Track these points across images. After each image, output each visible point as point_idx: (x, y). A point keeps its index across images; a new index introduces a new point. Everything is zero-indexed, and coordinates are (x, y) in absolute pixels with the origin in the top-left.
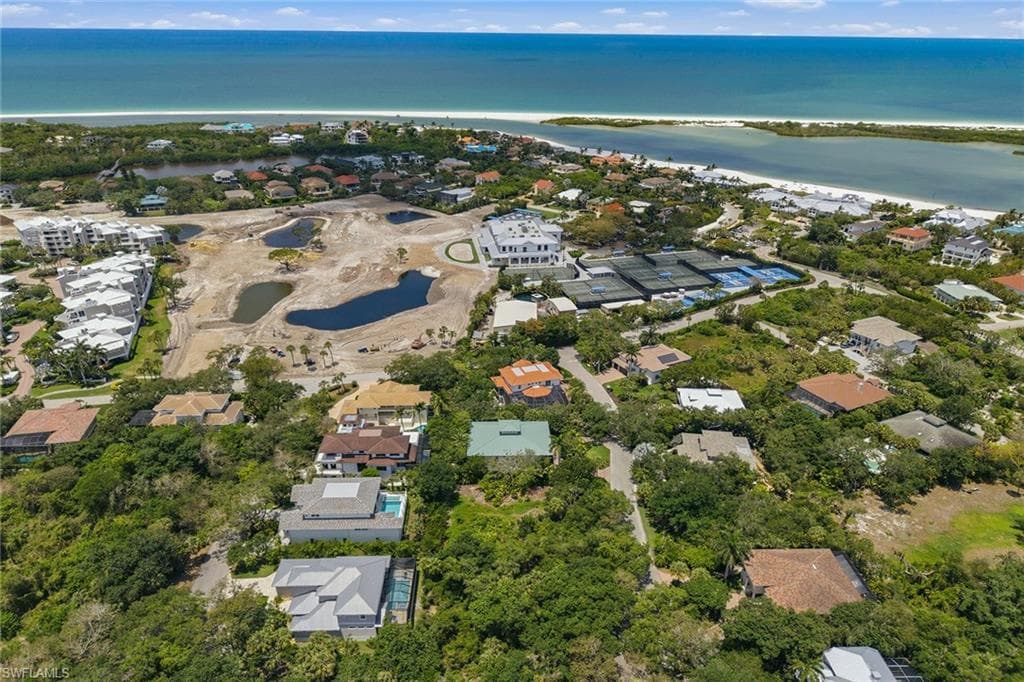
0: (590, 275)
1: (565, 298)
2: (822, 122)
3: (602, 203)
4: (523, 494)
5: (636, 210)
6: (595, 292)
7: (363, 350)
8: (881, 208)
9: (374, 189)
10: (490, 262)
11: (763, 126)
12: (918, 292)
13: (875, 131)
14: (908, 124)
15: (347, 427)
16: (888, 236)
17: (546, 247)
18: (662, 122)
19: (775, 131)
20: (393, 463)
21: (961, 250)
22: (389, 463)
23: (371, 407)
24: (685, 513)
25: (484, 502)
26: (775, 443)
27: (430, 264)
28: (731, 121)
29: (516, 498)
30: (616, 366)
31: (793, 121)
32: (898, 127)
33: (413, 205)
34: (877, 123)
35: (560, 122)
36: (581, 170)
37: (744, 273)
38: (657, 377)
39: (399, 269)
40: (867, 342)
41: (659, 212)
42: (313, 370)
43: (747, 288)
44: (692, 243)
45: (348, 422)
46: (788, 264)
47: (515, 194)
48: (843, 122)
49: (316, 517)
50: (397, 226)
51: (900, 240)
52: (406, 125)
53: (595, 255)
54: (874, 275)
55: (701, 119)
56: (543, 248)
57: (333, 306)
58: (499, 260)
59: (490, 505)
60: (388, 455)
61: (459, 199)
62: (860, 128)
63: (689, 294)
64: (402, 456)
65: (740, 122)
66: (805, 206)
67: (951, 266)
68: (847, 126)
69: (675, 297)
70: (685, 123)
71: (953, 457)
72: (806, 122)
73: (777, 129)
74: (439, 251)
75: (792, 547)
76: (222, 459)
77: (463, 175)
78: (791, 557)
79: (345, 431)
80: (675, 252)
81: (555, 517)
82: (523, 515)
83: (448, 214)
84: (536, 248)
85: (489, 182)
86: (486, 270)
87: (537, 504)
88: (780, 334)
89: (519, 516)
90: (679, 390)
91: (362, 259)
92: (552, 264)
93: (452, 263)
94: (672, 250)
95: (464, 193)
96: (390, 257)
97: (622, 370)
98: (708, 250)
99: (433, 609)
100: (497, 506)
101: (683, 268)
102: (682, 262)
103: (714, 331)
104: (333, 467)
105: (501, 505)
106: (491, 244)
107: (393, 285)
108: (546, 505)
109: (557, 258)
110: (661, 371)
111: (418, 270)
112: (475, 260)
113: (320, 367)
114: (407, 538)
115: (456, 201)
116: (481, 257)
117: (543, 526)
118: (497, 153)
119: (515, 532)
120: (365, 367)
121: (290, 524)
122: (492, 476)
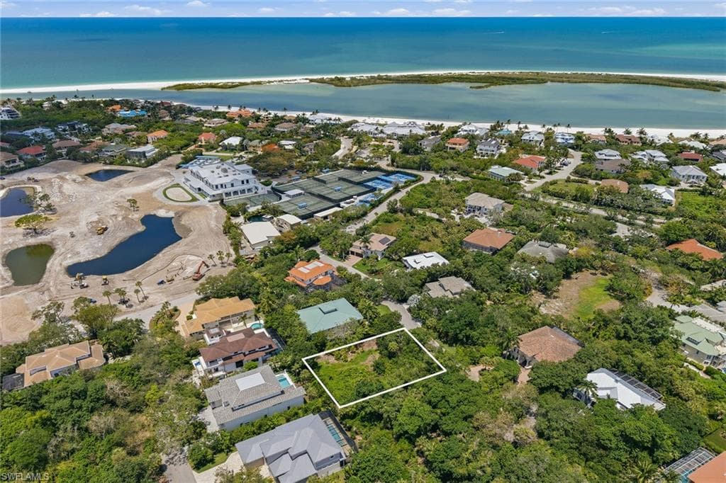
0: (288, 196)
1: (287, 215)
2: (357, 76)
3: (261, 145)
4: (357, 349)
5: (287, 147)
6: (301, 207)
7: (162, 282)
8: (430, 129)
9: (61, 155)
10: (208, 199)
11: (322, 81)
12: (480, 176)
13: (389, 80)
14: (406, 74)
15: (214, 338)
16: (446, 145)
17: (247, 181)
18: (253, 83)
19: (332, 84)
20: (263, 353)
21: (487, 148)
22: (260, 355)
23: (213, 320)
24: (468, 328)
25: (336, 362)
26: (480, 276)
27: (161, 208)
28: (299, 79)
29: (354, 352)
30: (353, 253)
31: (339, 76)
32: (401, 76)
33: (105, 164)
34: (389, 74)
35: (178, 87)
36: (225, 123)
37: (382, 180)
38: (383, 254)
39: (137, 216)
40: (480, 209)
41: (304, 147)
42: (131, 306)
43: (392, 188)
44: (338, 165)
45: (214, 334)
46: (402, 170)
47: (187, 146)
48: (369, 75)
49: (242, 407)
50: (106, 182)
51: (454, 146)
52: (48, 100)
53: (281, 181)
54: (453, 169)
55: (280, 79)
56: (245, 182)
57: (103, 255)
58: (214, 196)
59: (341, 362)
60: (257, 350)
61: (147, 155)
62: (380, 78)
63: (361, 198)
64: (267, 347)
65: (306, 79)
66: (389, 133)
67: (486, 158)
68: (373, 78)
69: (353, 202)
70: (269, 82)
71: (566, 261)
72: (348, 77)
73: (331, 82)
74: (158, 195)
75: (530, 331)
76: (125, 391)
77: (135, 136)
78: (532, 336)
79: (213, 342)
80: (331, 173)
81: (391, 355)
82: (367, 361)
83: (143, 167)
84: (241, 183)
85: (162, 139)
86: (208, 204)
87: (370, 352)
88: (428, 214)
89: (365, 363)
90: (405, 258)
91: (98, 213)
92: (256, 193)
93: (178, 204)
94: (327, 172)
95: (149, 150)
96: (121, 207)
97: (358, 255)
98: (350, 168)
99: (359, 437)
100: (347, 361)
101: (344, 183)
102: (341, 179)
103: (392, 219)
104: (217, 370)
105: (349, 360)
106: (201, 185)
107: (141, 228)
108: (376, 350)
109: (256, 188)
110: (384, 250)
111: (152, 214)
112: (194, 199)
113: (135, 303)
114: (305, 402)
115: (145, 157)
116: (198, 196)
117: (388, 363)
118: (149, 116)
119: (373, 372)
120: (173, 295)
121: (225, 417)
122: (331, 343)
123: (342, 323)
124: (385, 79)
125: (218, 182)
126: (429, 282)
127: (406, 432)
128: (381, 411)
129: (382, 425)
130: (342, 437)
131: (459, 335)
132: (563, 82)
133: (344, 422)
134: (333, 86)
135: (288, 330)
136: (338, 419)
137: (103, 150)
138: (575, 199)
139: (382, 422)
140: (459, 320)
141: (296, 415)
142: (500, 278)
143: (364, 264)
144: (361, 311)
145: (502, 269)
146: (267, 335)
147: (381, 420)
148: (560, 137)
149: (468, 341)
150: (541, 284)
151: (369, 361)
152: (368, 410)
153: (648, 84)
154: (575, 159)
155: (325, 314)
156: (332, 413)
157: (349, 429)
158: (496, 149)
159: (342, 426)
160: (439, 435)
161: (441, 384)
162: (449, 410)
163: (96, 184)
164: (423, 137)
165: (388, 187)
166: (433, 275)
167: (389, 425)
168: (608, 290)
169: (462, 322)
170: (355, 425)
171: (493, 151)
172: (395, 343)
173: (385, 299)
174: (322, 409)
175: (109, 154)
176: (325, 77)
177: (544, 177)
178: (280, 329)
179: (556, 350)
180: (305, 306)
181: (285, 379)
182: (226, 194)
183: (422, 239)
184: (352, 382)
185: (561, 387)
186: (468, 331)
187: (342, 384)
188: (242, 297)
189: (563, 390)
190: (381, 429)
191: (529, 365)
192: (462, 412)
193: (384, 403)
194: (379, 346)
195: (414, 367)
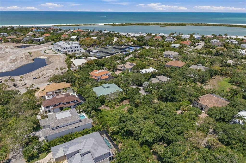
0: (93, 52)
1: (92, 57)
3: (84, 38)
4: (120, 104)
5: (94, 39)
7: (35, 79)
10: (61, 53)
11: (108, 25)
15: (50, 97)
16: (154, 38)
17: (77, 47)
18: (84, 25)
20: (74, 104)
21: (169, 39)
22: (72, 105)
23: (52, 91)
25: (110, 109)
27: (42, 56)
29: (118, 105)
30: (118, 70)
33: (25, 44)
36: (72, 33)
37: (130, 48)
38: (131, 70)
39: (31, 58)
40: (170, 55)
42: (18, 87)
43: (134, 51)
44: (113, 45)
45: (50, 95)
48: (124, 23)
49: (57, 127)
51: (157, 39)
53: (91, 48)
55: (94, 24)
56: (76, 47)
58: (63, 52)
59: (112, 109)
60: (71, 102)
62: (128, 24)
63: (122, 53)
64: (76, 101)
65: (103, 24)
68: (126, 24)
70: (90, 25)
72: (117, 24)
73: (111, 25)
74: (42, 52)
81: (136, 106)
82: (124, 109)
83: (39, 44)
84: (74, 47)
85: (48, 36)
86: (61, 55)
87: (126, 105)
88: (149, 58)
89: (123, 110)
90: (140, 70)
91: (16, 57)
92: (80, 51)
93: (49, 54)
94: (109, 46)
95: (42, 39)
96: (26, 55)
97: (121, 70)
98: (117, 45)
99: (120, 144)
100: (115, 109)
101: (115, 49)
102: (114, 48)
103: (134, 59)
104: (50, 112)
105: (116, 108)
106: (59, 48)
107: (32, 62)
108: (129, 104)
109: (81, 50)
110: (132, 68)
111: (38, 57)
112: (56, 53)
113: (20, 86)
114: (93, 126)
115: (40, 41)
116: (57, 52)
117: (135, 109)
118: (45, 31)
119: (127, 113)
120: (38, 83)
121: (47, 133)
122: (108, 101)
123: (113, 93)
124: (130, 24)
125: (65, 46)
126: (152, 78)
127: (147, 141)
128: (133, 130)
129: (133, 138)
130: (111, 144)
131: (168, 97)
132: (192, 25)
133: (112, 136)
134: (112, 26)
135: (87, 94)
136: (109, 135)
137: (24, 39)
138: (206, 54)
139: (133, 136)
140: (168, 90)
141: (87, 133)
142: (183, 77)
143: (123, 74)
144: (121, 89)
145: (183, 73)
146: (77, 96)
147: (133, 135)
148: (196, 36)
149: (173, 100)
150: (201, 79)
151: (126, 109)
152: (125, 129)
153: (221, 26)
154: (202, 44)
155: (105, 88)
156: (106, 132)
157: (115, 140)
158: (172, 40)
159: (112, 138)
160: (163, 143)
161: (164, 116)
162: (170, 129)
163: (18, 49)
164: (145, 37)
165: (132, 50)
166: (154, 75)
167: (137, 138)
168: (230, 82)
169: (170, 91)
170: (119, 138)
171: (171, 41)
172: (138, 100)
173: (132, 85)
174: (101, 130)
175: (26, 40)
176: (109, 24)
177: (192, 48)
178: (83, 94)
179: (218, 103)
180: (96, 86)
181: (84, 116)
182: (69, 51)
183: (147, 66)
184: (117, 117)
185: (226, 119)
186: (173, 95)
187: (112, 119)
188: (67, 82)
189: (227, 120)
190: (132, 140)
191: (204, 110)
192: (178, 130)
193: (134, 126)
194: (130, 103)
195: (148, 110)
